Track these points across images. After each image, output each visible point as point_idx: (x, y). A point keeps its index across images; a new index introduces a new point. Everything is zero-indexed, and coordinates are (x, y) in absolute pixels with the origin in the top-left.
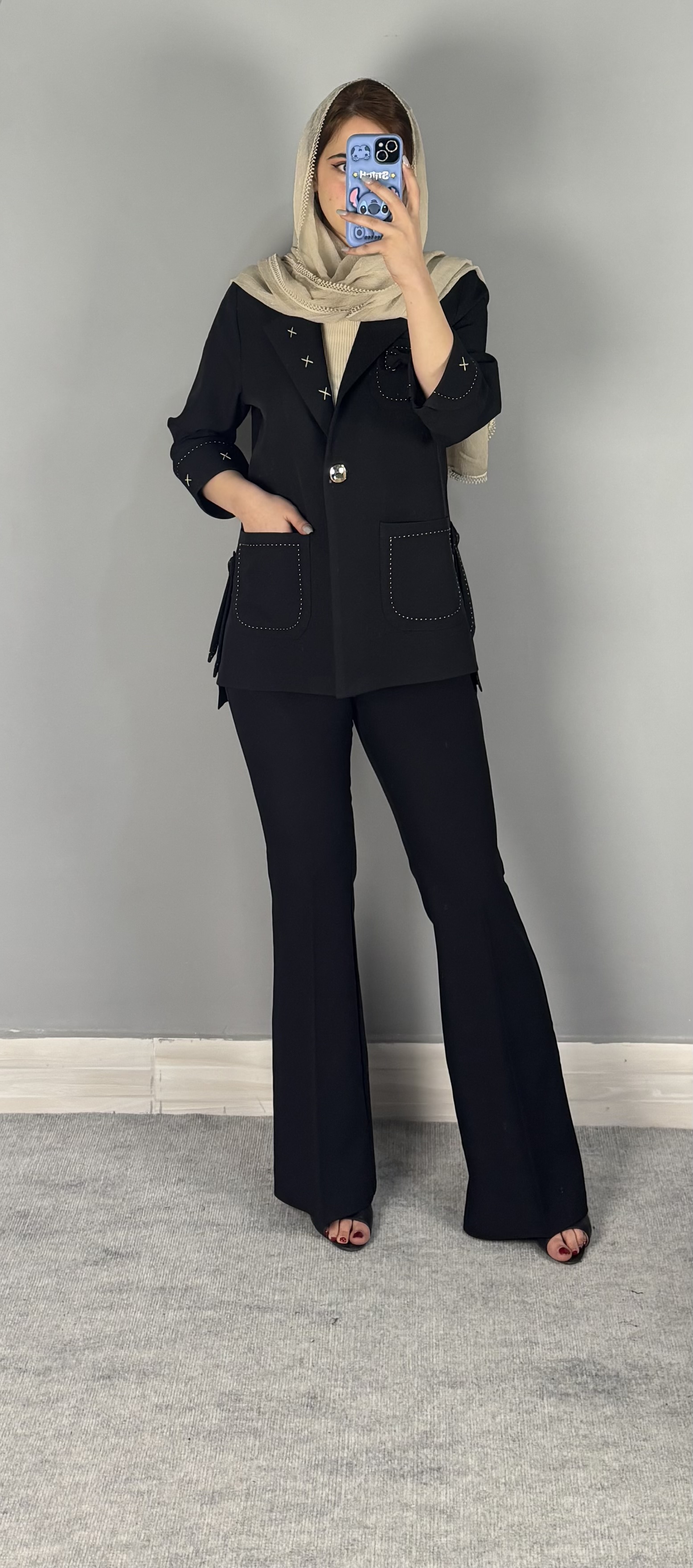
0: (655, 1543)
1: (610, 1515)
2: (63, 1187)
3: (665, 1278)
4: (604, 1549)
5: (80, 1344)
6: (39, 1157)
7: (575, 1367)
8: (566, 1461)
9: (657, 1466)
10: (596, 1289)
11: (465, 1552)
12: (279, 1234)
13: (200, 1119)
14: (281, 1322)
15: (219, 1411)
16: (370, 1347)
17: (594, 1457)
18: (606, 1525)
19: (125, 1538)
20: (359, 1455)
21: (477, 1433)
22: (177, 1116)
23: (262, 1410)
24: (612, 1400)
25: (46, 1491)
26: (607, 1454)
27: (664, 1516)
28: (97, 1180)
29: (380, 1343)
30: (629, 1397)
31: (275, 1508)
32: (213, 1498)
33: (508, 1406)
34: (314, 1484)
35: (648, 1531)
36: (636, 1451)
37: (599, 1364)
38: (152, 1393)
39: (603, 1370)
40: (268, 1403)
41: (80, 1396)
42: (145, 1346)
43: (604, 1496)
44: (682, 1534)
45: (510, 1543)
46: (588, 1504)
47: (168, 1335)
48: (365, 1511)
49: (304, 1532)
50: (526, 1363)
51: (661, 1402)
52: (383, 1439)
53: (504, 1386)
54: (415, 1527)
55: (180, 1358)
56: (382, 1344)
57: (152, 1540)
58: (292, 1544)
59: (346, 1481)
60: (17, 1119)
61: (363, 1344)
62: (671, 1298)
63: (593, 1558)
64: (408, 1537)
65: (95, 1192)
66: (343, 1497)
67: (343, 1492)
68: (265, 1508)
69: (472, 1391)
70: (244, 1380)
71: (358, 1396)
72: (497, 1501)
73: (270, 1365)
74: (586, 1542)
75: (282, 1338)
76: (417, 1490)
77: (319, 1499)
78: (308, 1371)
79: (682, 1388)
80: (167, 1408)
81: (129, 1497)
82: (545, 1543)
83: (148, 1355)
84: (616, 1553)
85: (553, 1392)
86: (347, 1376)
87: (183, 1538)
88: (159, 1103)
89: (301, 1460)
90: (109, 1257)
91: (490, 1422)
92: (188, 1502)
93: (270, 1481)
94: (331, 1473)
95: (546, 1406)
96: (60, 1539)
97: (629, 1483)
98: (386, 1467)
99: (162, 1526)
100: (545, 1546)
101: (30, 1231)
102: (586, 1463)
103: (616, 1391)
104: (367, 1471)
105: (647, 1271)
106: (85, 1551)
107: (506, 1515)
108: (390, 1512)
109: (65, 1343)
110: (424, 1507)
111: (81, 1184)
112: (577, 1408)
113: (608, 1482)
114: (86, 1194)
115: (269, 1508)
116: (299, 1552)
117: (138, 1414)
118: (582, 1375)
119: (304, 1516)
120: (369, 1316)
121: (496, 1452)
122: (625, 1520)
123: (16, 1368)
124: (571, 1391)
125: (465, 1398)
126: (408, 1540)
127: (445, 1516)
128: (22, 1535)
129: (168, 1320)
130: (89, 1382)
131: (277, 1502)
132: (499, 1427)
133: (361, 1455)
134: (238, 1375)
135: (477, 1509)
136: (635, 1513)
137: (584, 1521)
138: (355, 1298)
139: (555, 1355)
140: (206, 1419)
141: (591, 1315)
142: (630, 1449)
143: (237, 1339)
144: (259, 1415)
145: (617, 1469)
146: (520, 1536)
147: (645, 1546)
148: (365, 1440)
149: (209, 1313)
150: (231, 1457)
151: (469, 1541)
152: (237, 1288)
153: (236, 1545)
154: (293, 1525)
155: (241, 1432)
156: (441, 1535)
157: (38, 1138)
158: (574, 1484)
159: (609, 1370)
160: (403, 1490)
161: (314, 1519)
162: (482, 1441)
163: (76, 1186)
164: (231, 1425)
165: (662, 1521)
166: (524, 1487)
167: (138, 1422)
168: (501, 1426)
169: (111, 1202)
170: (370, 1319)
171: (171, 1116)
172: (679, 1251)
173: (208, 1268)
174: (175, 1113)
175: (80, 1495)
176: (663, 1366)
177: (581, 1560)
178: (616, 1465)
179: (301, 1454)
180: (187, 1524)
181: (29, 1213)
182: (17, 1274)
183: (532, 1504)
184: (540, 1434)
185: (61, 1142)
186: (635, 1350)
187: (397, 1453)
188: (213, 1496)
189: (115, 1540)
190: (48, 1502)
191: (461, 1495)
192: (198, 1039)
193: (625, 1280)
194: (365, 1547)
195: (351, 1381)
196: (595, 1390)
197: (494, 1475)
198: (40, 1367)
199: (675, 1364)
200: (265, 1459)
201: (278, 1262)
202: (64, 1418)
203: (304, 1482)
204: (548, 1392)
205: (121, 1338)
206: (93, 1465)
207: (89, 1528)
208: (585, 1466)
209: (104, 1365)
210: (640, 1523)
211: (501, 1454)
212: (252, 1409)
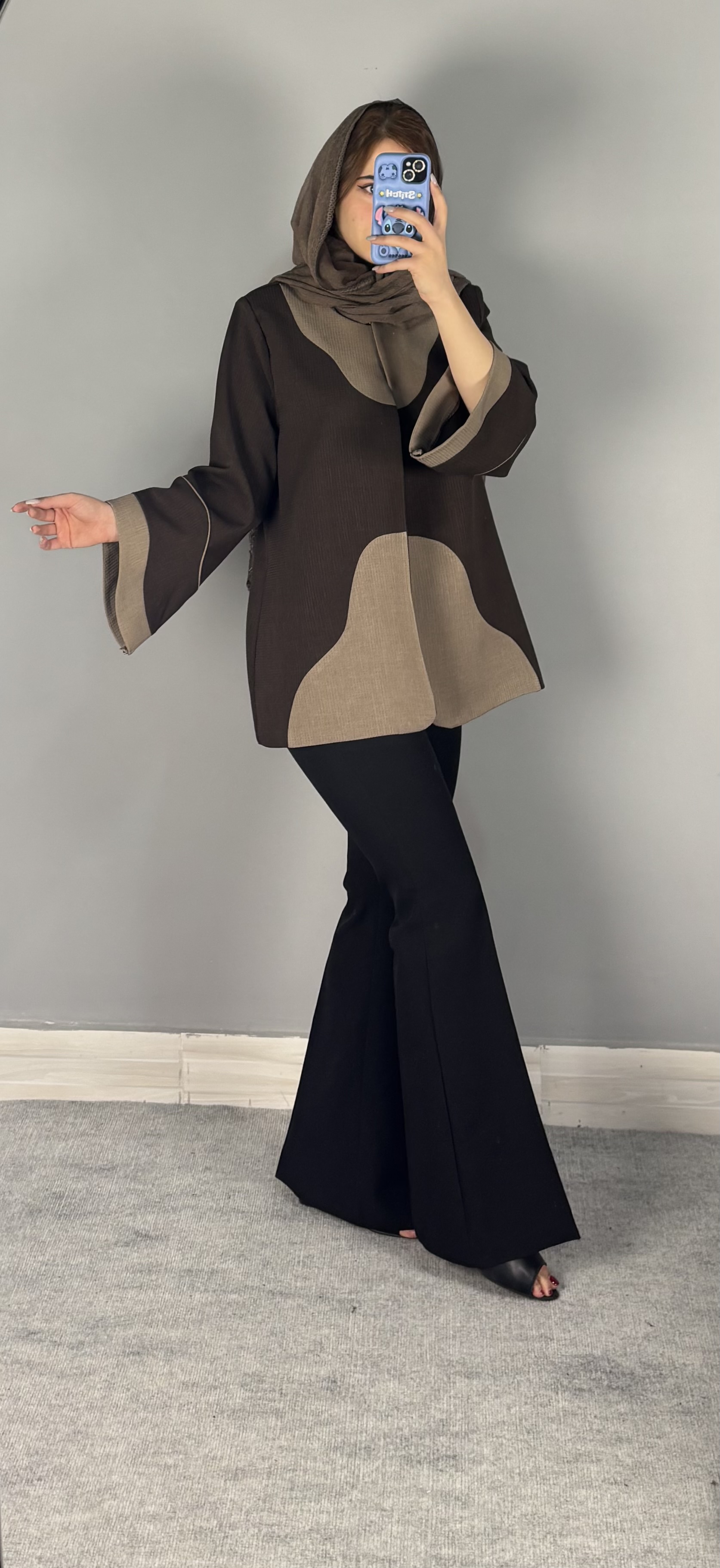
0: (667, 1539)
1: (622, 1509)
2: (95, 1171)
3: (680, 1280)
4: (616, 1542)
5: (112, 1321)
6: (73, 1142)
7: (590, 1362)
8: (580, 1454)
9: (670, 1464)
10: (611, 1288)
11: (480, 1538)
12: (301, 1223)
13: (226, 1110)
14: (303, 1308)
15: (242, 1391)
16: (388, 1335)
17: (607, 1452)
18: (618, 1519)
19: (153, 1509)
20: (377, 1440)
21: (492, 1423)
22: (204, 1107)
23: (284, 1391)
24: (626, 1397)
25: (79, 1461)
26: (620, 1449)
27: (675, 1512)
28: (128, 1165)
29: (398, 1332)
30: (643, 1395)
31: (296, 1488)
32: (236, 1475)
33: (523, 1399)
34: (334, 1466)
35: (660, 1525)
36: (649, 1448)
37: (613, 1361)
38: (179, 1371)
39: (618, 1368)
40: (289, 1385)
41: (111, 1371)
42: (172, 1326)
43: (617, 1491)
44: (694, 1531)
45: (524, 1532)
46: (601, 1498)
47: (194, 1315)
48: (382, 1494)
49: (323, 1511)
50: (541, 1358)
51: (675, 1401)
52: (400, 1425)
53: (519, 1378)
54: (430, 1512)
55: (206, 1337)
56: (400, 1333)
57: (178, 1512)
58: (312, 1522)
59: (364, 1464)
60: (52, 1106)
61: (382, 1332)
62: (686, 1301)
63: (605, 1550)
64: (424, 1521)
65: (126, 1177)
66: (361, 1478)
67: (361, 1475)
68: (286, 1487)
69: (487, 1383)
70: (267, 1362)
71: (377, 1383)
72: (511, 1491)
73: (292, 1349)
74: (599, 1535)
75: (304, 1323)
76: (433, 1477)
77: (339, 1480)
78: (328, 1356)
79: (696, 1388)
80: (193, 1385)
81: (156, 1470)
82: (557, 1533)
83: (175, 1334)
84: (628, 1547)
85: (567, 1387)
86: (366, 1362)
87: (208, 1511)
88: (186, 1095)
89: (321, 1442)
90: (139, 1239)
91: (505, 1412)
92: (213, 1477)
93: (291, 1461)
94: (350, 1456)
95: (560, 1400)
96: (90, 1507)
97: (642, 1479)
98: (404, 1453)
99: (187, 1499)
100: (558, 1536)
101: (64, 1212)
102: (601, 1457)
103: (630, 1388)
104: (384, 1456)
105: (662, 1272)
106: (114, 1521)
107: (520, 1504)
108: (406, 1496)
109: (97, 1319)
110: (439, 1493)
111: (114, 1168)
112: (591, 1403)
113: (620, 1477)
114: (118, 1178)
115: (290, 1487)
116: (318, 1530)
117: (165, 1391)
118: (596, 1371)
119: (324, 1496)
120: (388, 1306)
121: (510, 1442)
122: (637, 1515)
123: (50, 1341)
124: (585, 1387)
125: (480, 1389)
126: (423, 1525)
127: (460, 1503)
128: (55, 1502)
129: (195, 1302)
130: (120, 1357)
131: (297, 1481)
132: (514, 1419)
133: (379, 1439)
134: (261, 1357)
135: (492, 1497)
136: (647, 1509)
137: (596, 1514)
138: (374, 1288)
139: (570, 1351)
140: (231, 1397)
141: (605, 1312)
142: (643, 1446)
143: (261, 1323)
144: (281, 1397)
145: (631, 1465)
146: (534, 1526)
147: (657, 1541)
148: (384, 1427)
149: (234, 1296)
150: (254, 1435)
151: (483, 1529)
152: (260, 1273)
153: (258, 1520)
154: (313, 1504)
155: (263, 1412)
156: (456, 1521)
157: (73, 1124)
158: (587, 1477)
159: (623, 1367)
160: (419, 1476)
161: (333, 1499)
162: (497, 1432)
163: (108, 1170)
164: (254, 1404)
165: (674, 1517)
166: (538, 1479)
167: (165, 1398)
168: (516, 1419)
169: (141, 1187)
170: (389, 1309)
171: (198, 1107)
172: (694, 1255)
173: (233, 1253)
174: (203, 1104)
175: (110, 1465)
176: (677, 1366)
177: (594, 1552)
178: (629, 1461)
179: (321, 1435)
180: (211, 1499)
181: (64, 1194)
182: (53, 1252)
183: (546, 1494)
184: (554, 1427)
185: (95, 1128)
186: (650, 1350)
187: (414, 1440)
188: (236, 1473)
189: (142, 1511)
190: (80, 1471)
191: (476, 1483)
193: (641, 1280)
194: (382, 1529)
195: (370, 1367)
196: (609, 1387)
197: (508, 1465)
198: (74, 1341)
199: (689, 1365)
200: (287, 1440)
201: (300, 1250)
202: (96, 1391)
203: (323, 1463)
204: (562, 1386)
205: (150, 1317)
206: (123, 1438)
207: (118, 1498)
208: (599, 1460)
209: (134, 1341)
210: (652, 1518)
211: (515, 1445)
212: (274, 1390)
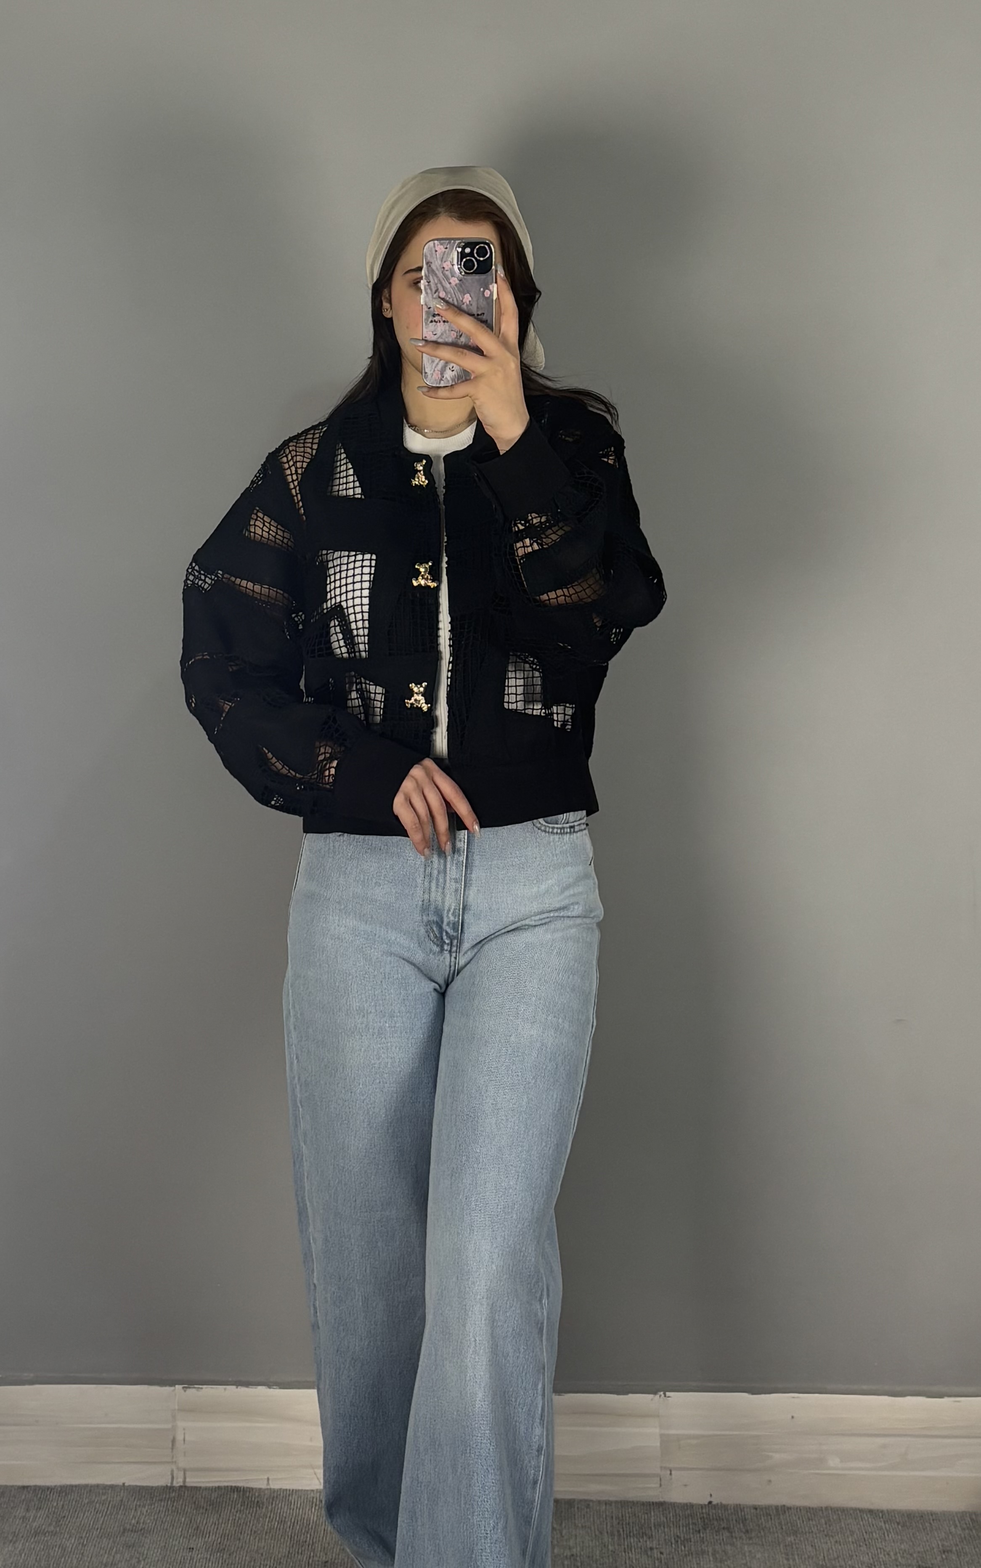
6: (24, 1545)
13: (236, 1493)
22: (206, 1489)
88: (182, 1473)
157: (23, 1519)
171: (197, 1489)
174: (204, 1485)
185: (54, 1523)
192: (234, 1387)
